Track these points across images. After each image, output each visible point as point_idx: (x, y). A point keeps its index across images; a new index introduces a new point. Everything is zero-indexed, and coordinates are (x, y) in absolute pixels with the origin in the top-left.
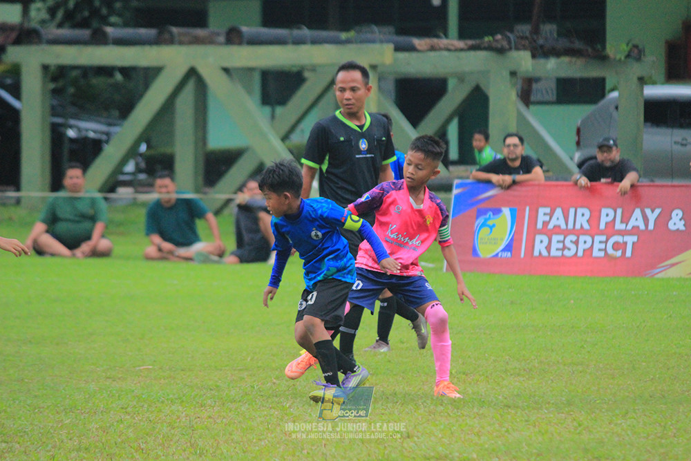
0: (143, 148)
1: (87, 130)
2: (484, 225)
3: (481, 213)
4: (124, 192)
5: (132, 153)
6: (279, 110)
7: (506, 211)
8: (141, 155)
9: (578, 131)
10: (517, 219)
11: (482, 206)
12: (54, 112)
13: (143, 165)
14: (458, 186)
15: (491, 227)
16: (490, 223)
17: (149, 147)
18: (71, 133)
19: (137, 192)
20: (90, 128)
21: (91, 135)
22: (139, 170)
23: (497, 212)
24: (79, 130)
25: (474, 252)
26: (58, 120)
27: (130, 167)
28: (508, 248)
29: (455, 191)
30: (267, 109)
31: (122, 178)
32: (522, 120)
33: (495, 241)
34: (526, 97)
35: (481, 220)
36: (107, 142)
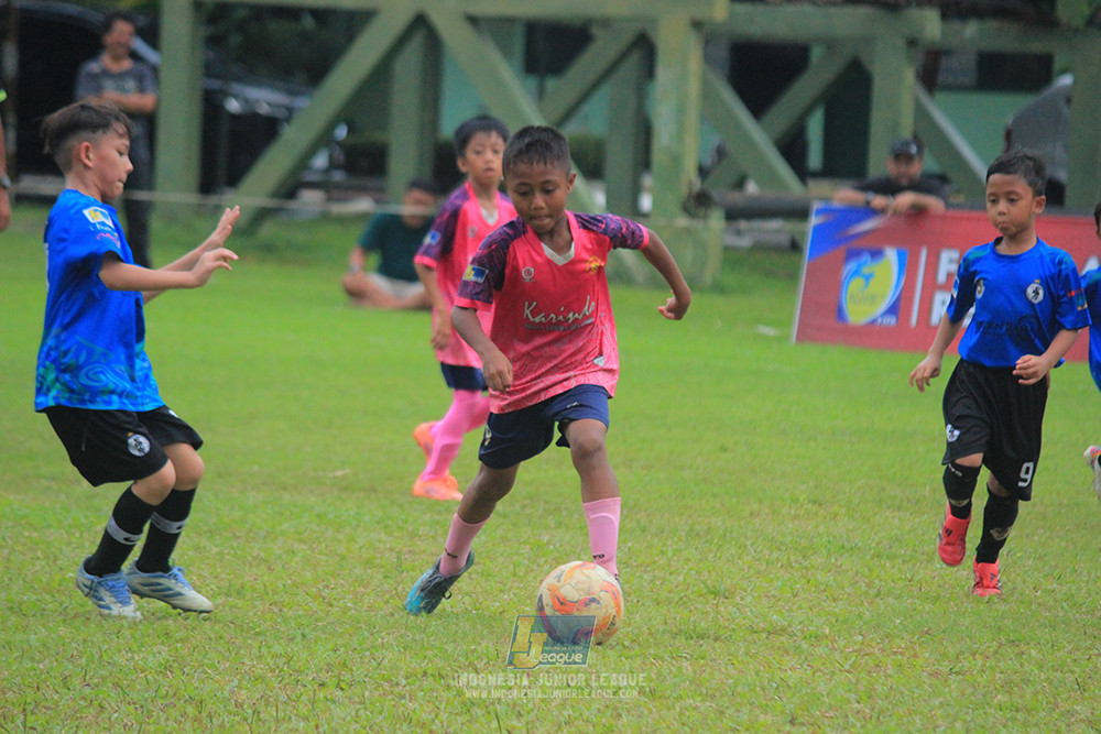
0: (341, 132)
1: (257, 101)
2: (857, 273)
3: (853, 254)
4: (311, 199)
5: (325, 139)
6: (551, 84)
7: (891, 255)
8: (340, 144)
9: (1008, 135)
10: (907, 267)
11: (856, 244)
12: (209, 71)
13: (340, 157)
14: (819, 212)
15: (868, 278)
16: (866, 270)
17: (349, 131)
18: (233, 106)
19: (329, 199)
20: (263, 98)
21: (264, 109)
22: (332, 165)
23: (877, 254)
24: (246, 101)
25: (840, 313)
26: (215, 84)
27: (321, 161)
28: (893, 309)
29: (814, 220)
30: (532, 82)
31: (310, 177)
32: (921, 114)
33: (873, 299)
34: (930, 78)
35: (851, 266)
36: (288, 120)
